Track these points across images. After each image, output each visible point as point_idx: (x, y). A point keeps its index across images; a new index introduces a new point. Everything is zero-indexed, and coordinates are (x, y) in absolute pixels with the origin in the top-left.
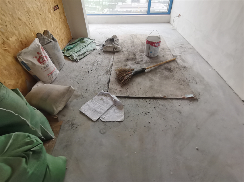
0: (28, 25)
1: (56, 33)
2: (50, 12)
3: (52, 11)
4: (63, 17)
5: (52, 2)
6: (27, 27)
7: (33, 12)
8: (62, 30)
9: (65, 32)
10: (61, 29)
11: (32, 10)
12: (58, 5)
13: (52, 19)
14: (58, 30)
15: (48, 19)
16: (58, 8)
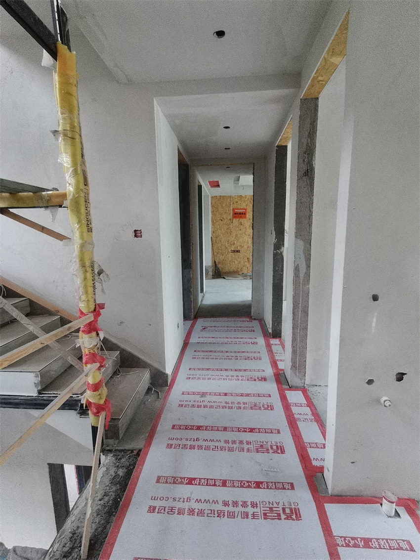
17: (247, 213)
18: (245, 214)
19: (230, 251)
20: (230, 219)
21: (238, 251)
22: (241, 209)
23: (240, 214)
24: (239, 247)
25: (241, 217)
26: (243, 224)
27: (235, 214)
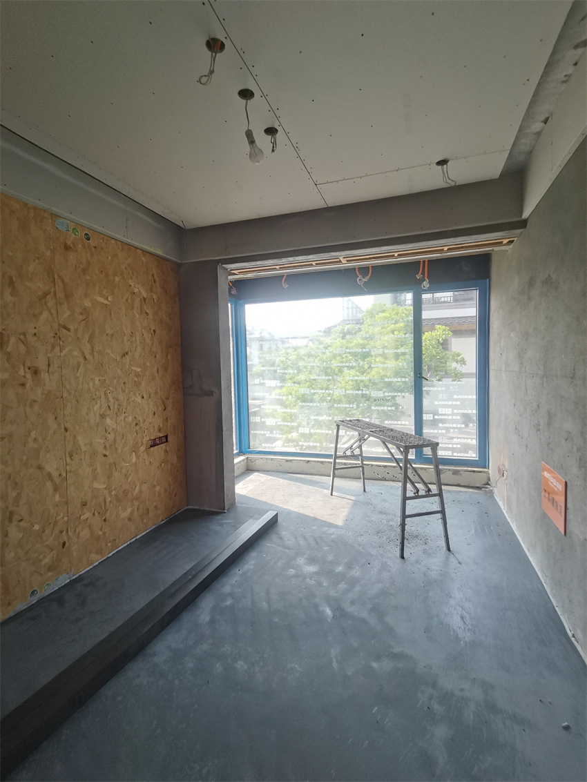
0: (56, 478)
1: (135, 493)
2: (135, 450)
3: (143, 448)
4: (173, 458)
5: (152, 430)
6: (49, 484)
7: (85, 452)
8: (158, 488)
9: (166, 491)
10: (154, 486)
11: (83, 448)
12: (166, 437)
13: (135, 464)
14: (145, 487)
15: (123, 463)
16: (167, 441)
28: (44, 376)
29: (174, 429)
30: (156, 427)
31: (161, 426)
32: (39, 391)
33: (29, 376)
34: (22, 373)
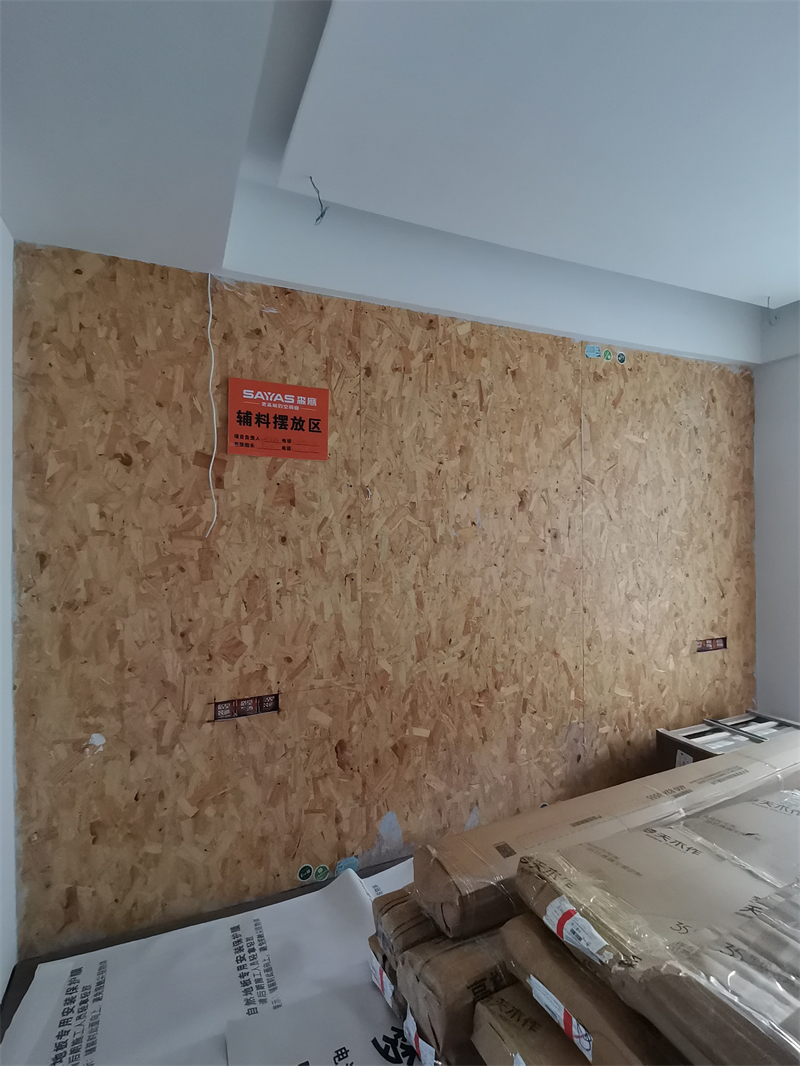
0: (572, 671)
1: (673, 716)
2: (674, 650)
3: (685, 651)
5: (700, 626)
6: (564, 675)
7: (606, 643)
11: (605, 638)
12: (724, 640)
13: (674, 673)
15: (655, 668)
16: (725, 647)
17: (331, 421)
18: (316, 426)
19: (197, 709)
20: (202, 459)
21: (270, 704)
22: (283, 388)
23: (281, 420)
24: (272, 674)
25: (287, 448)
26: (299, 497)
27: (244, 418)
28: (564, 540)
29: (738, 628)
30: (707, 623)
31: (716, 621)
32: (558, 558)
33: (548, 540)
34: (542, 537)
